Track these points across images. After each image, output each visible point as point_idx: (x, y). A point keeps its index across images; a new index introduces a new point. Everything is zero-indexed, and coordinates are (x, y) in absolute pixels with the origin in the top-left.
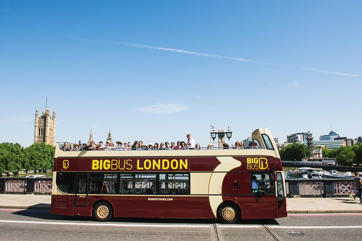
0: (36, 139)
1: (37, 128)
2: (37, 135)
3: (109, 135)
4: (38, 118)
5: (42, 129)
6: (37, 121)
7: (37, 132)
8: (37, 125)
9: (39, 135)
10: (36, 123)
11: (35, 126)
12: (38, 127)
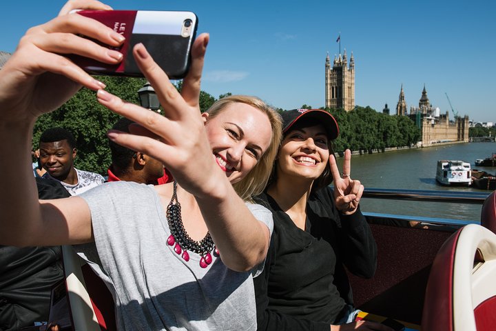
0: (329, 104)
1: (329, 86)
2: (329, 98)
3: (424, 93)
4: (329, 72)
5: (336, 87)
6: (329, 76)
7: (329, 93)
8: (329, 81)
9: (333, 97)
10: (327, 79)
11: (327, 84)
12: (331, 84)
